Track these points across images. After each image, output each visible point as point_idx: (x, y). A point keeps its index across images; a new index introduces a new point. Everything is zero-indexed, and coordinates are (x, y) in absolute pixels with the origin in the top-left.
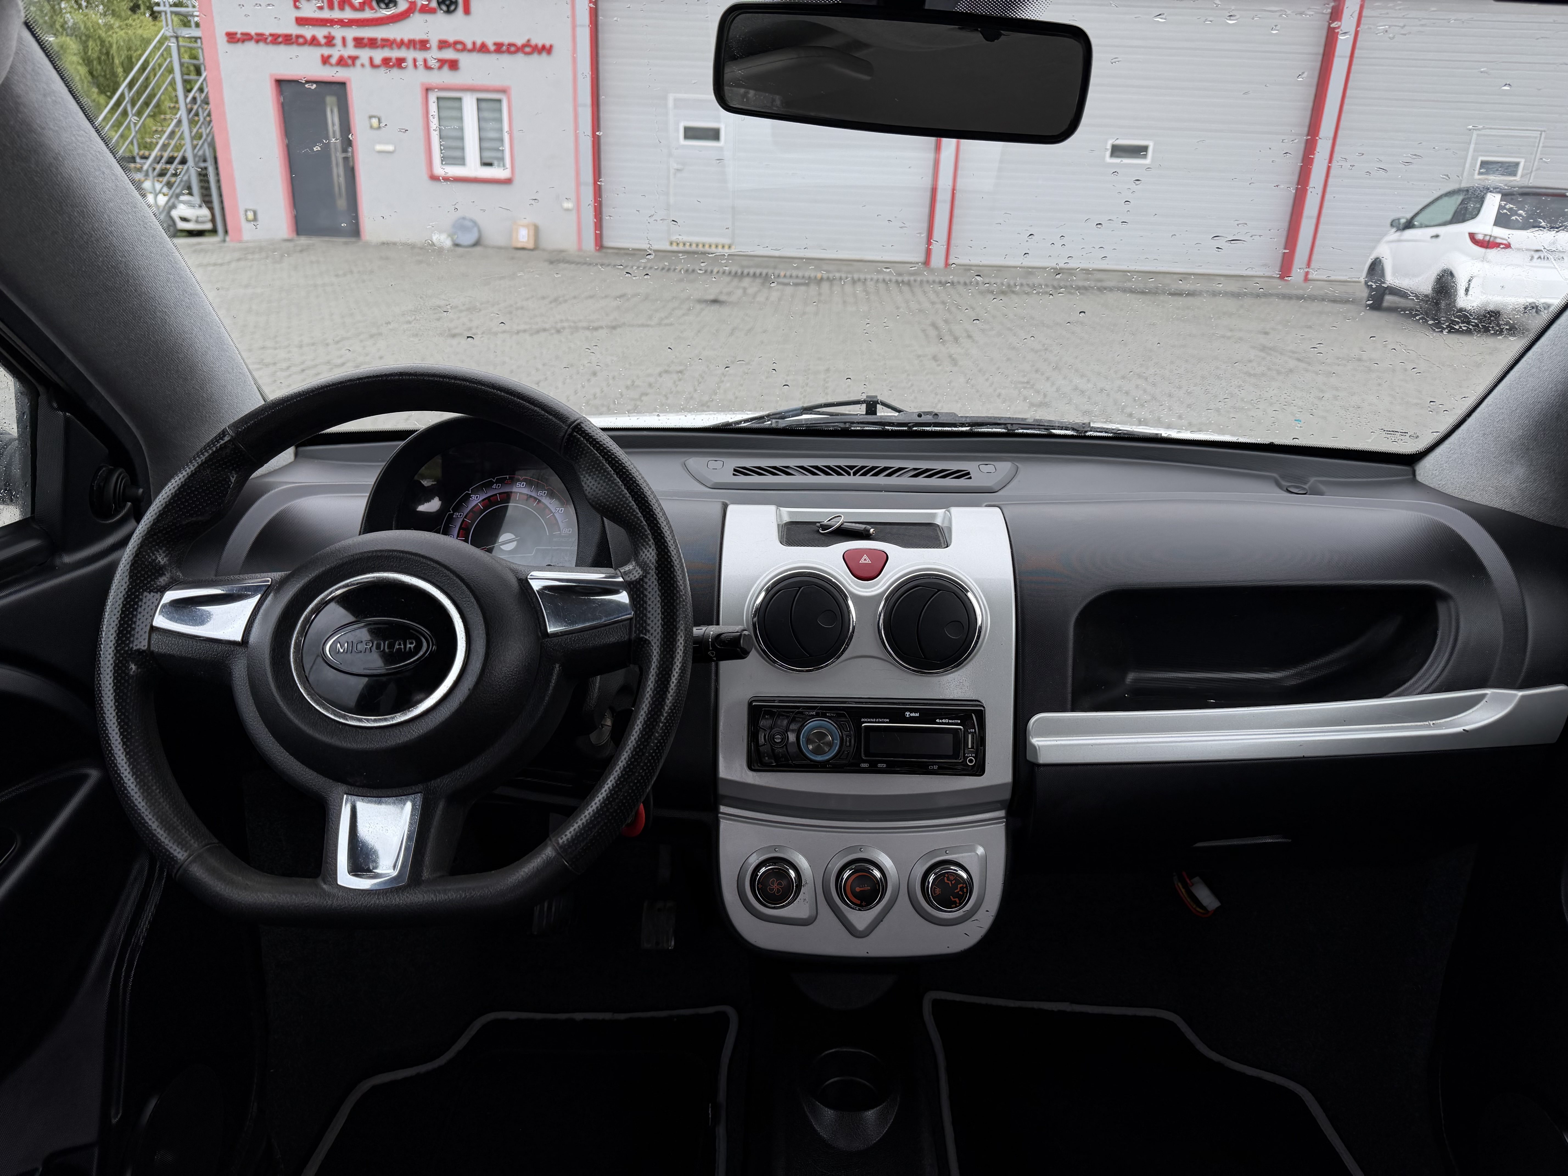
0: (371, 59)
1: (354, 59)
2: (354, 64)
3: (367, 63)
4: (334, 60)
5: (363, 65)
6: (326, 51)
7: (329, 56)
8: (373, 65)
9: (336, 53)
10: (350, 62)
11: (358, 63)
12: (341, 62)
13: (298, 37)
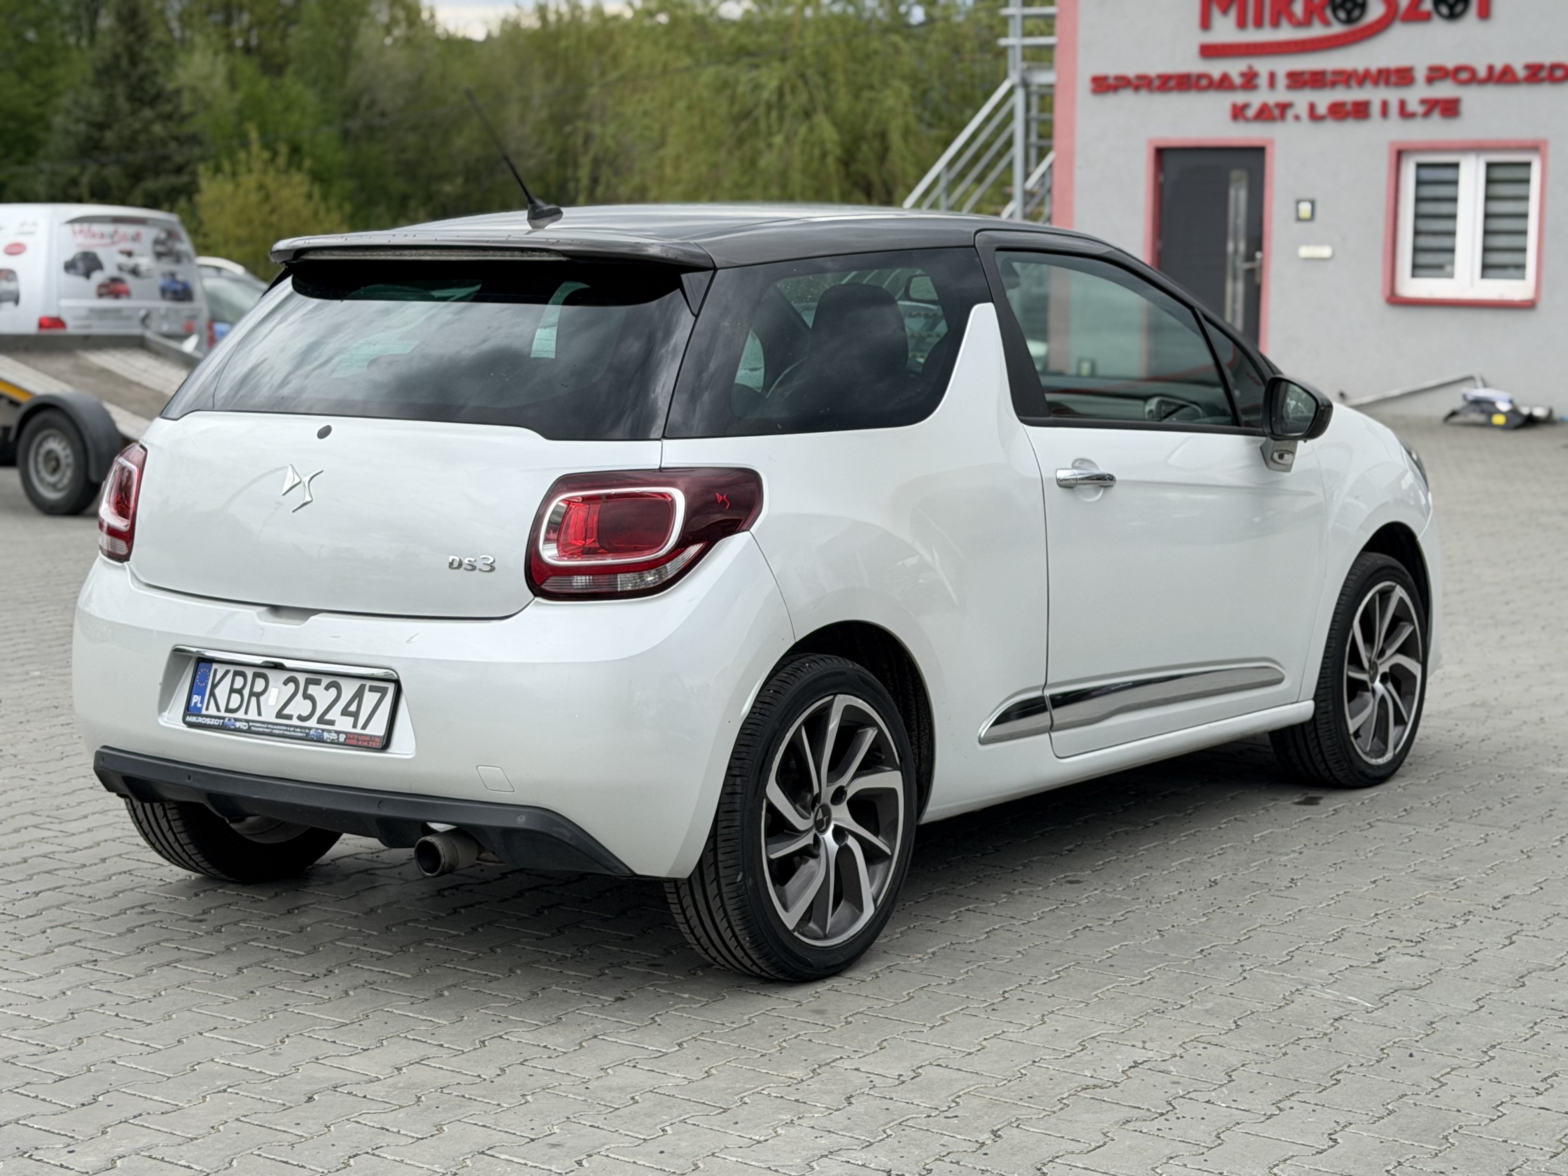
0: (1312, 107)
1: (1284, 108)
2: (1283, 116)
3: (1303, 111)
4: (1251, 112)
5: (1297, 118)
6: (1240, 98)
7: (1246, 106)
8: (1314, 116)
9: (1256, 99)
10: (1276, 112)
11: (1290, 113)
12: (1265, 114)
13: (1200, 76)
